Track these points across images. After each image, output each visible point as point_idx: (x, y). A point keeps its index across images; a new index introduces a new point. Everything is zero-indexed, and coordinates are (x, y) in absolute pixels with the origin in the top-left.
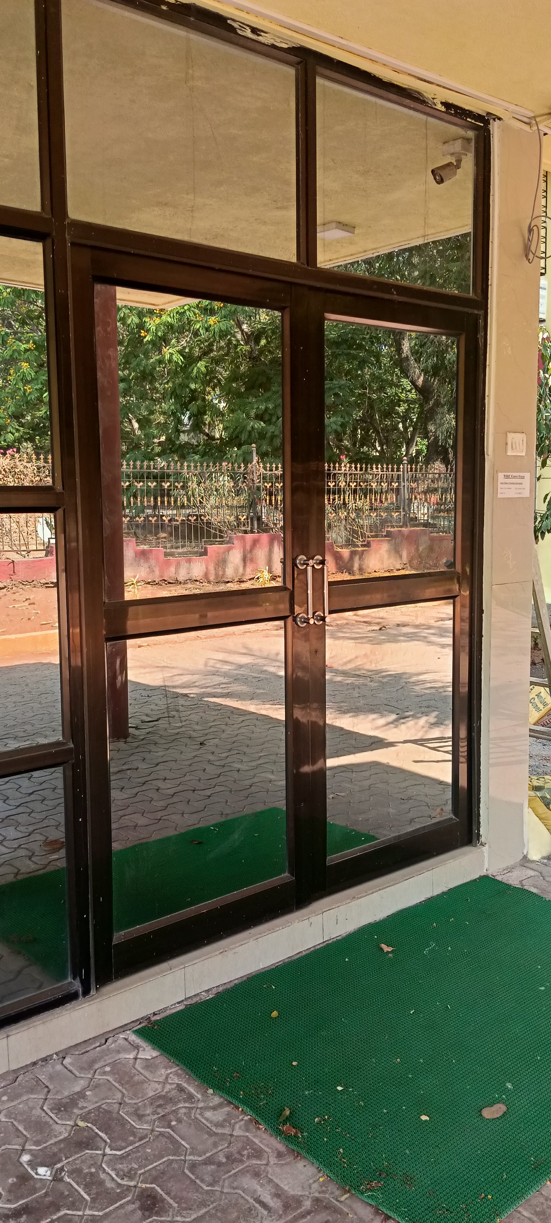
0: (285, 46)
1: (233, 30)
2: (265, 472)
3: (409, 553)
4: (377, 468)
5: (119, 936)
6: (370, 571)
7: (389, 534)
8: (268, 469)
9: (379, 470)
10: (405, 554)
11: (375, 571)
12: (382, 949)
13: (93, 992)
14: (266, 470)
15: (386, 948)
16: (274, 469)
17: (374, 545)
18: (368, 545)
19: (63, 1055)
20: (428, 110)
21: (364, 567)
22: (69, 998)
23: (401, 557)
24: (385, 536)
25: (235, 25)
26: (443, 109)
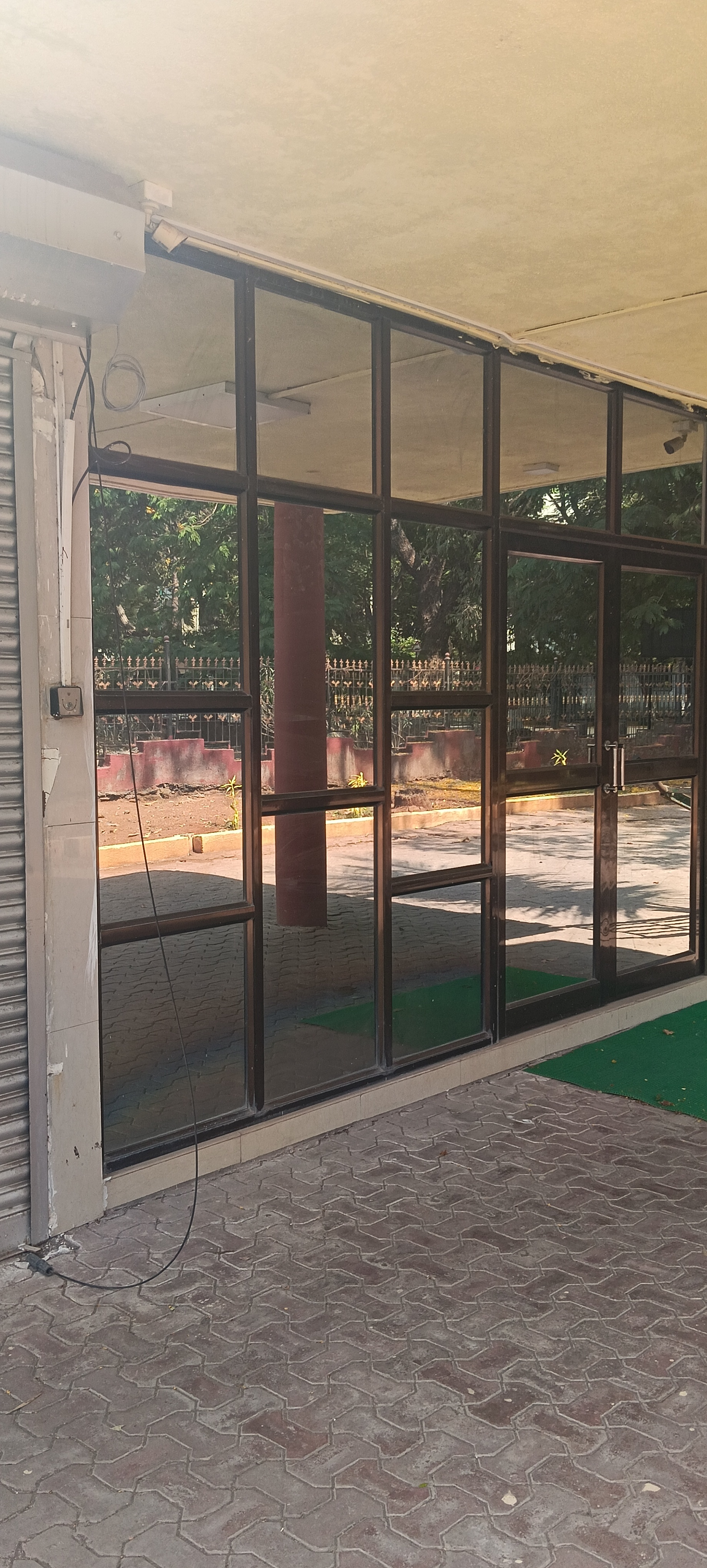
0: (608, 382)
1: (581, 376)
2: (332, 669)
3: (452, 759)
4: (417, 665)
5: (509, 1005)
6: (411, 780)
7: (431, 737)
8: (335, 665)
9: (420, 666)
10: (448, 760)
11: (417, 780)
12: (665, 1033)
13: (498, 1041)
14: (333, 667)
15: (668, 1033)
16: (341, 666)
17: (416, 750)
18: (409, 749)
19: (488, 1079)
20: (683, 412)
21: (405, 774)
22: (485, 1043)
23: (444, 763)
24: (427, 740)
25: (583, 373)
26: (692, 411)
